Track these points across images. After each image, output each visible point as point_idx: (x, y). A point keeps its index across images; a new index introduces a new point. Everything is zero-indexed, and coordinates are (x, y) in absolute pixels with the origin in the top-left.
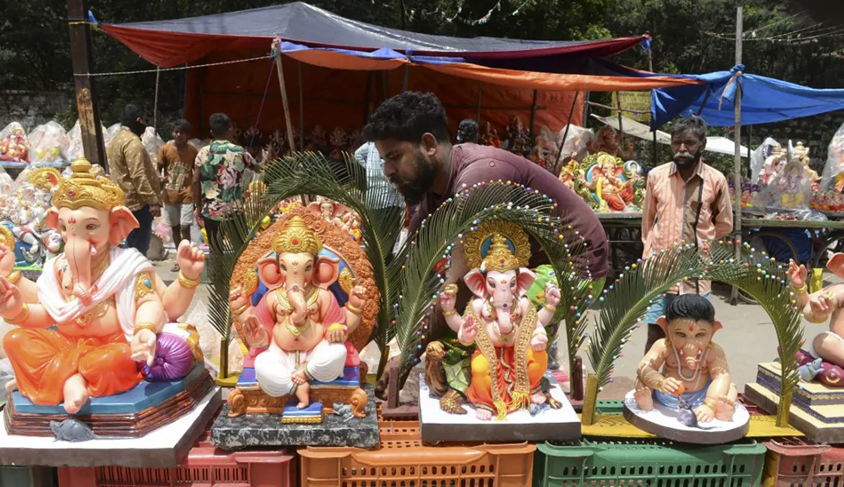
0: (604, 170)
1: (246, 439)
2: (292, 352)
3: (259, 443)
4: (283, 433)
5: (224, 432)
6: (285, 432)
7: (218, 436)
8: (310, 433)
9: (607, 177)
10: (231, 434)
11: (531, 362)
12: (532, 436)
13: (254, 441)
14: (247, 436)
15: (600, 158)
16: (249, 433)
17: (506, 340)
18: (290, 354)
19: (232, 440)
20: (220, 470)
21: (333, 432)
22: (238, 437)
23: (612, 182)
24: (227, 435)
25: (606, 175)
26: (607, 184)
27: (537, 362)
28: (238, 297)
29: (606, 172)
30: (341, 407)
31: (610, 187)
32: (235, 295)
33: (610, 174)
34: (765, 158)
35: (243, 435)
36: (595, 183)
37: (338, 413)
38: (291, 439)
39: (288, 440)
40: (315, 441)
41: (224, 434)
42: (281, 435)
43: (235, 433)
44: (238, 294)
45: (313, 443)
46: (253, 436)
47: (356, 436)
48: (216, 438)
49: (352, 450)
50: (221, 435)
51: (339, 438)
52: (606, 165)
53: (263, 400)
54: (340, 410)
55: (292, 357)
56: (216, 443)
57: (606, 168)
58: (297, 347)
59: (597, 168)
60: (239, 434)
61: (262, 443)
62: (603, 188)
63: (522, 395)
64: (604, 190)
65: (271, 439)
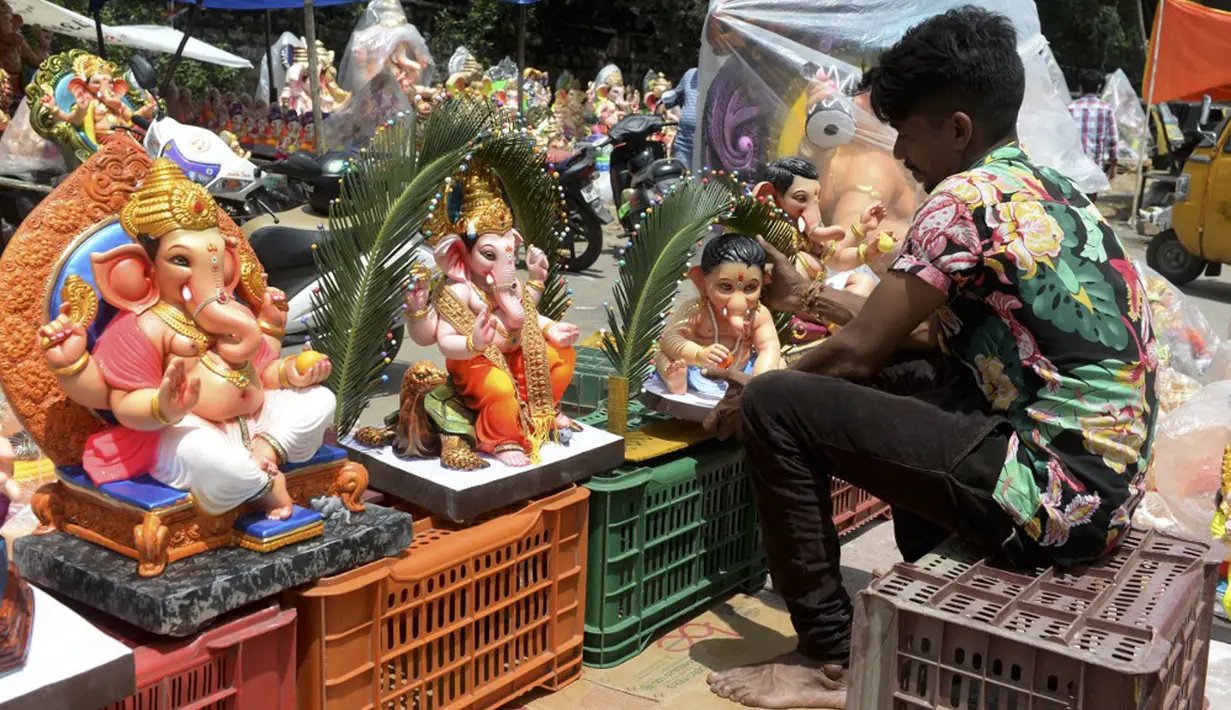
0: (92, 85)
1: (225, 599)
2: (232, 420)
3: (247, 598)
4: (284, 569)
5: (185, 598)
6: (286, 565)
7: (177, 610)
8: (323, 552)
9: (101, 100)
10: (200, 598)
11: (557, 365)
12: (578, 474)
13: (239, 598)
14: (226, 592)
15: (77, 60)
16: (227, 585)
17: (514, 341)
18: (228, 427)
19: (201, 609)
20: (180, 678)
21: (355, 541)
22: (211, 600)
23: (113, 109)
24: (192, 604)
25: (99, 95)
26: (104, 114)
27: (566, 362)
28: (67, 336)
29: (98, 89)
30: (327, 503)
31: (112, 119)
32: (60, 335)
33: (105, 91)
34: (285, 69)
35: (220, 592)
36: (81, 112)
37: (323, 515)
38: (296, 574)
39: (292, 577)
40: (331, 567)
41: (187, 602)
42: (281, 573)
43: (205, 594)
44: (68, 331)
45: (330, 570)
46: (237, 589)
47: (385, 537)
48: (174, 615)
49: (387, 563)
50: (181, 606)
51: (363, 549)
52: (97, 76)
53: (196, 526)
54: (326, 508)
55: (234, 429)
56: (174, 625)
57: (97, 82)
58: (240, 411)
59: (76, 82)
60: (213, 592)
61: (251, 598)
62: (95, 122)
63: (545, 419)
64: (99, 125)
65: (266, 584)
